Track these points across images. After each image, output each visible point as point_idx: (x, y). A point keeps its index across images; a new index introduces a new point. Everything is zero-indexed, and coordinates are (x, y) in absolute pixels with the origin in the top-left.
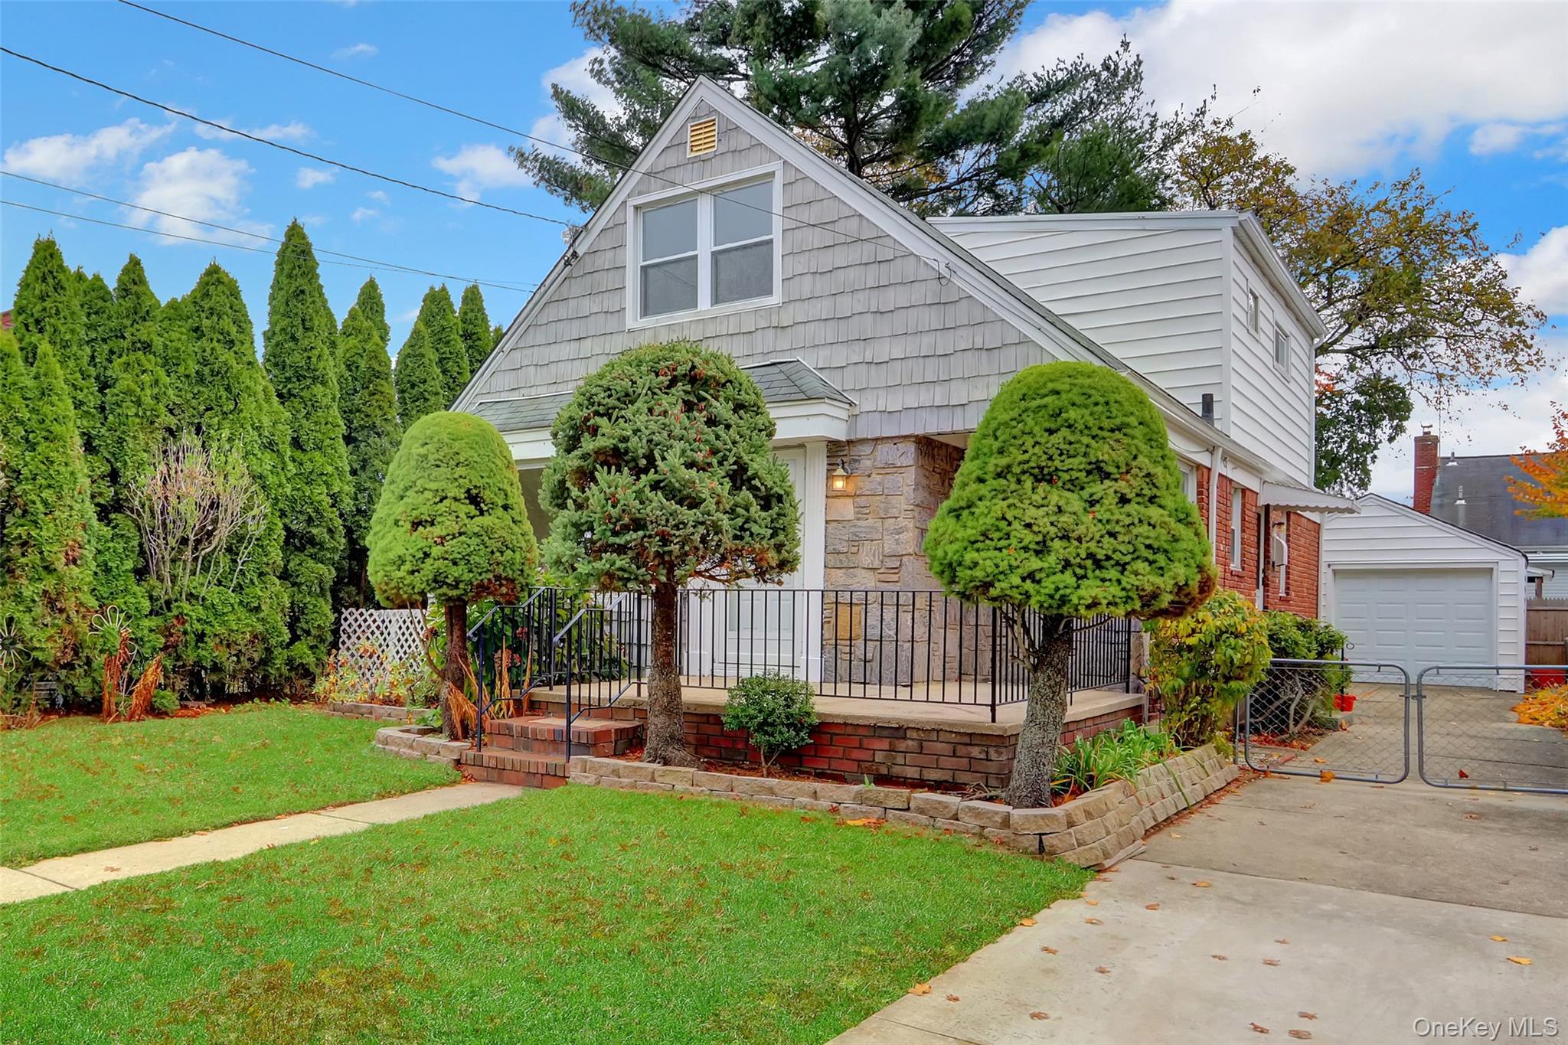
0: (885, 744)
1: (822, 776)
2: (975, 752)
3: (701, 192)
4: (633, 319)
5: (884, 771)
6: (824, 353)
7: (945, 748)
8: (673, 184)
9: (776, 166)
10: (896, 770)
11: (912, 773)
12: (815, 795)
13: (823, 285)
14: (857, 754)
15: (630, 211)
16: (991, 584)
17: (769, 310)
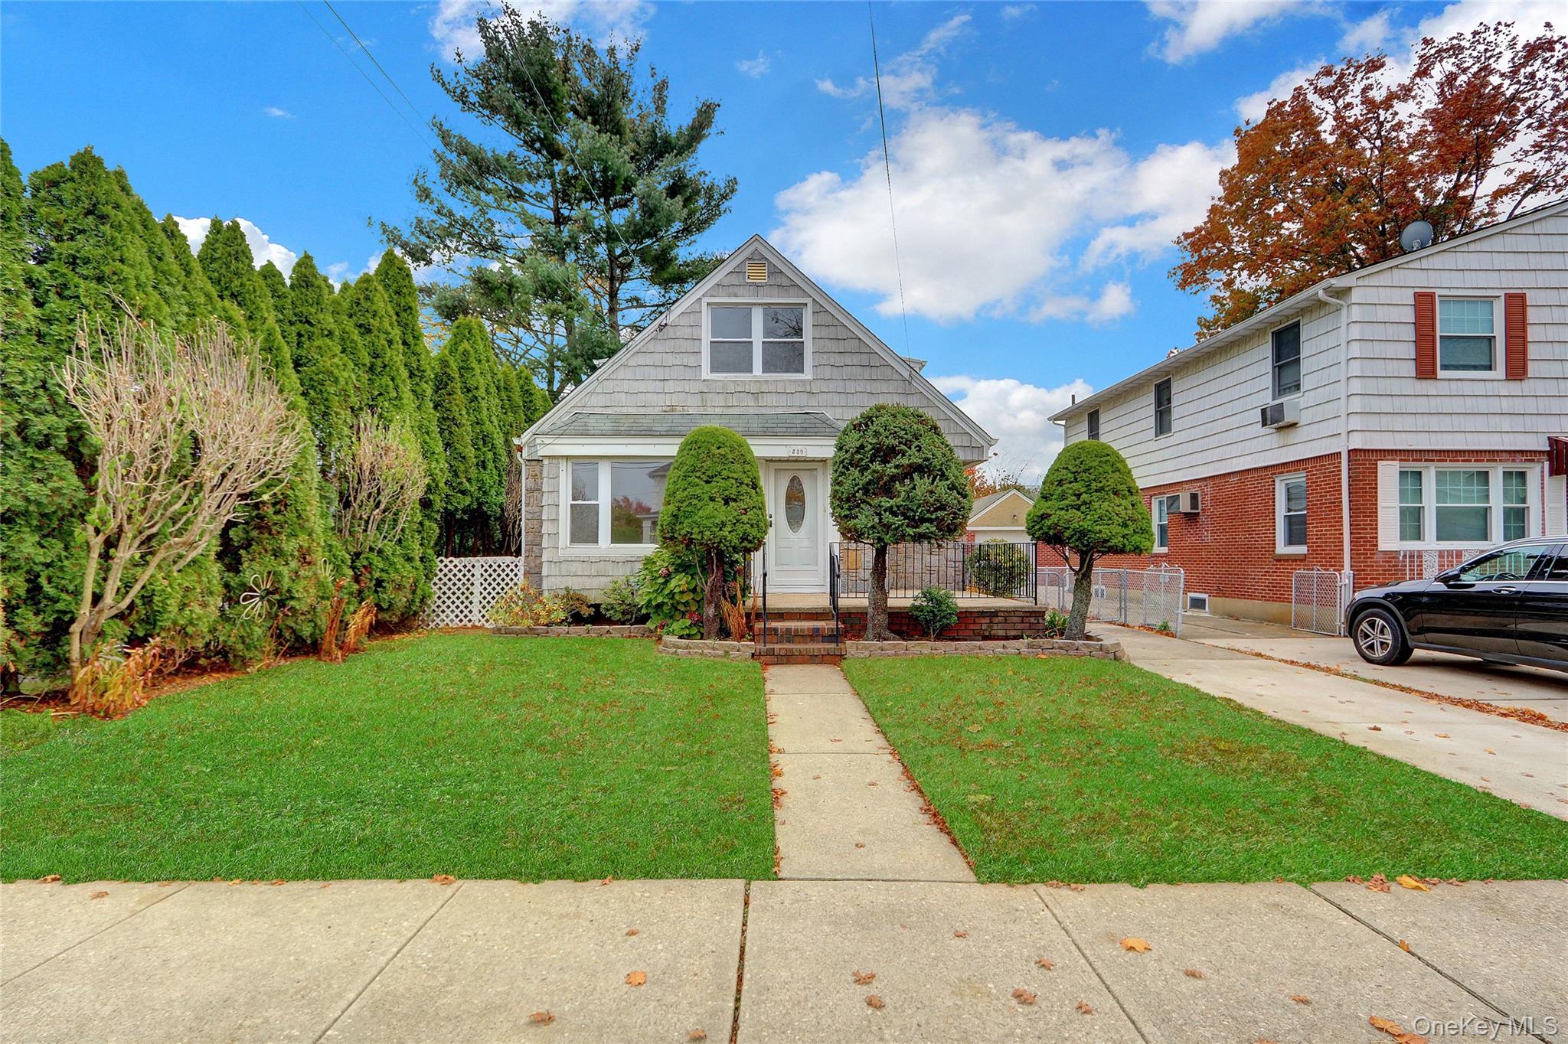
0: (987, 620)
1: (954, 639)
2: (1032, 620)
3: (755, 304)
4: (706, 373)
5: (987, 634)
6: (839, 411)
7: (1018, 620)
8: (736, 296)
9: (808, 301)
10: (993, 632)
11: (1001, 633)
12: (1004, 647)
13: (836, 373)
14: (972, 627)
15: (704, 305)
16: (1108, 541)
17: (803, 382)
